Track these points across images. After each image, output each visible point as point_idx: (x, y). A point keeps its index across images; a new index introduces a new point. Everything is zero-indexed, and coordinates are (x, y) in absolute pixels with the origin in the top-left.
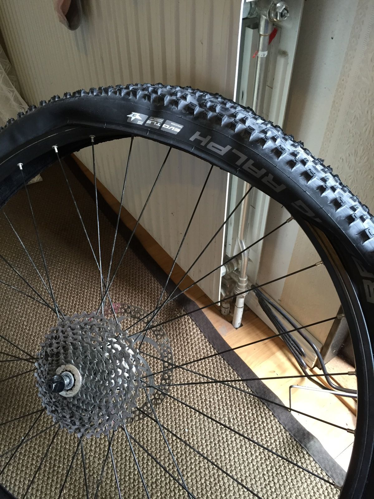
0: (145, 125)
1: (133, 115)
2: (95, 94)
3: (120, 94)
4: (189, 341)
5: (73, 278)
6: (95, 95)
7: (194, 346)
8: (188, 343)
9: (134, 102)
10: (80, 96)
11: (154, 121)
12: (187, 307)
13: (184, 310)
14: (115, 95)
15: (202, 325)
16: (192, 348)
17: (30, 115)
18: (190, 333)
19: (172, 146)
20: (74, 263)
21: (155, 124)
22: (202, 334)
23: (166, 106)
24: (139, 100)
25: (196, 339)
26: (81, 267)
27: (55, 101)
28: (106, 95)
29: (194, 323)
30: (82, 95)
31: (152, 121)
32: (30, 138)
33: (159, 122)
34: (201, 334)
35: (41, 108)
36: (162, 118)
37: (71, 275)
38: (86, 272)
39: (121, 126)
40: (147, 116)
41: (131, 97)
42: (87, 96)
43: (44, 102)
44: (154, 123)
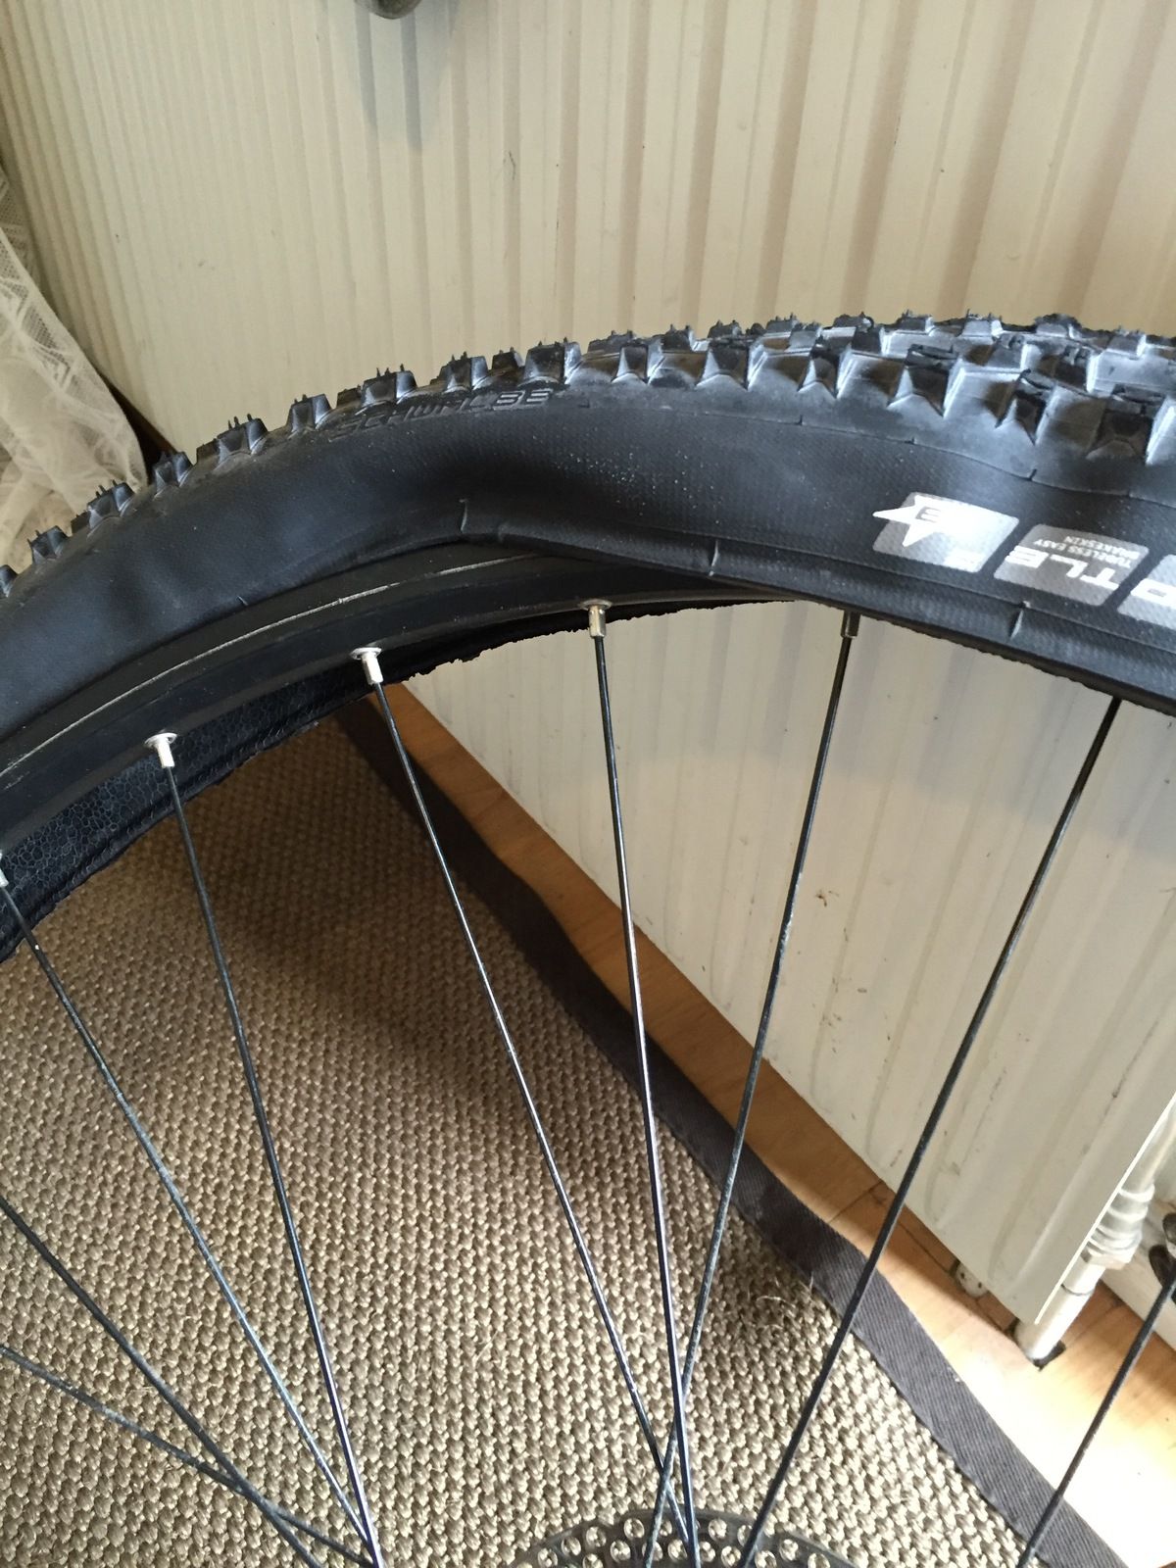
0: (999, 574)
1: (923, 511)
2: (653, 372)
3: (828, 377)
4: (851, 1443)
5: (296, 1111)
6: (657, 383)
7: (873, 1469)
8: (847, 1454)
9: (929, 433)
10: (560, 384)
11: (1065, 553)
12: (826, 1278)
13: (814, 1290)
14: (792, 385)
15: (901, 1366)
16: (869, 1480)
17: (236, 476)
18: (852, 1405)
19: (1120, 693)
20: (296, 1034)
21: (1072, 574)
22: (906, 1409)
23: (1161, 468)
24: (957, 421)
25: (882, 1434)
26: (327, 1051)
27: (392, 405)
28: (731, 383)
29: (865, 1354)
30: (571, 374)
31: (1049, 550)
32: (227, 600)
33: (1108, 565)
34: (899, 1406)
35: (304, 439)
36: (1132, 538)
37: (284, 1093)
38: (350, 1078)
39: (827, 574)
40: (1008, 523)
41: (903, 398)
42: (601, 383)
43: (318, 405)
44: (1069, 567)
